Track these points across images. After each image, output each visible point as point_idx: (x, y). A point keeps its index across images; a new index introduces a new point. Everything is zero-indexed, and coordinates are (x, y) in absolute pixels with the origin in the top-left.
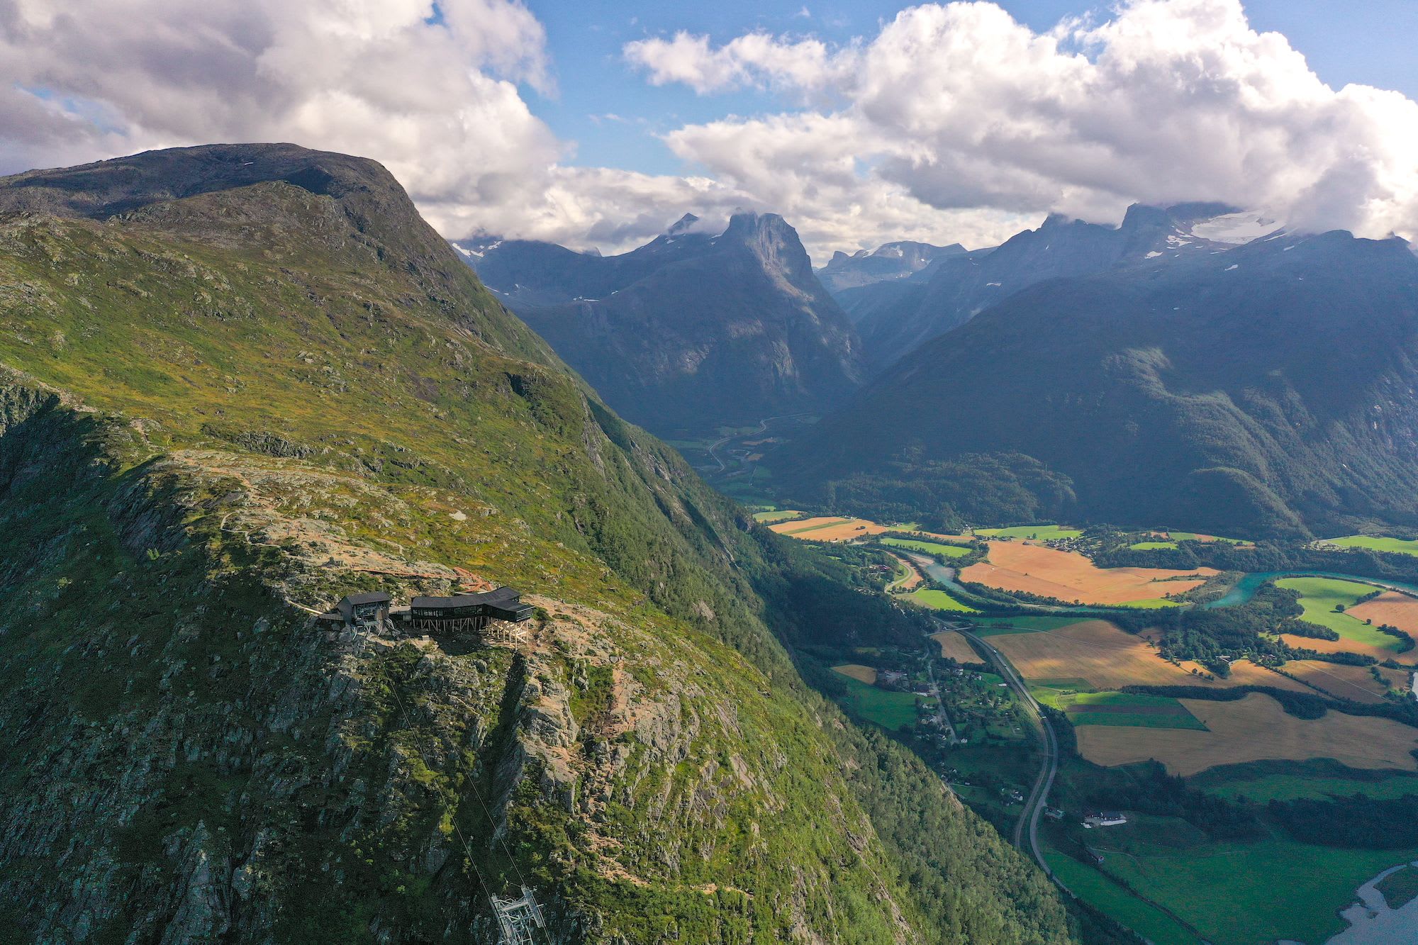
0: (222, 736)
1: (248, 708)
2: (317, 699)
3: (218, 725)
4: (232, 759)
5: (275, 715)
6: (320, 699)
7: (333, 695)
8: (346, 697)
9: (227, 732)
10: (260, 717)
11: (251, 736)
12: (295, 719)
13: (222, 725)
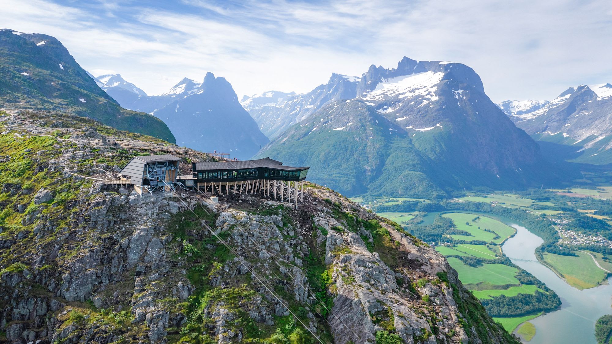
0: (12, 309)
1: (38, 277)
2: (115, 262)
3: (6, 298)
4: (25, 333)
5: (70, 282)
6: (119, 263)
7: (133, 257)
8: (147, 258)
9: (17, 304)
10: (53, 286)
11: (44, 305)
12: (94, 286)
13: (10, 296)
